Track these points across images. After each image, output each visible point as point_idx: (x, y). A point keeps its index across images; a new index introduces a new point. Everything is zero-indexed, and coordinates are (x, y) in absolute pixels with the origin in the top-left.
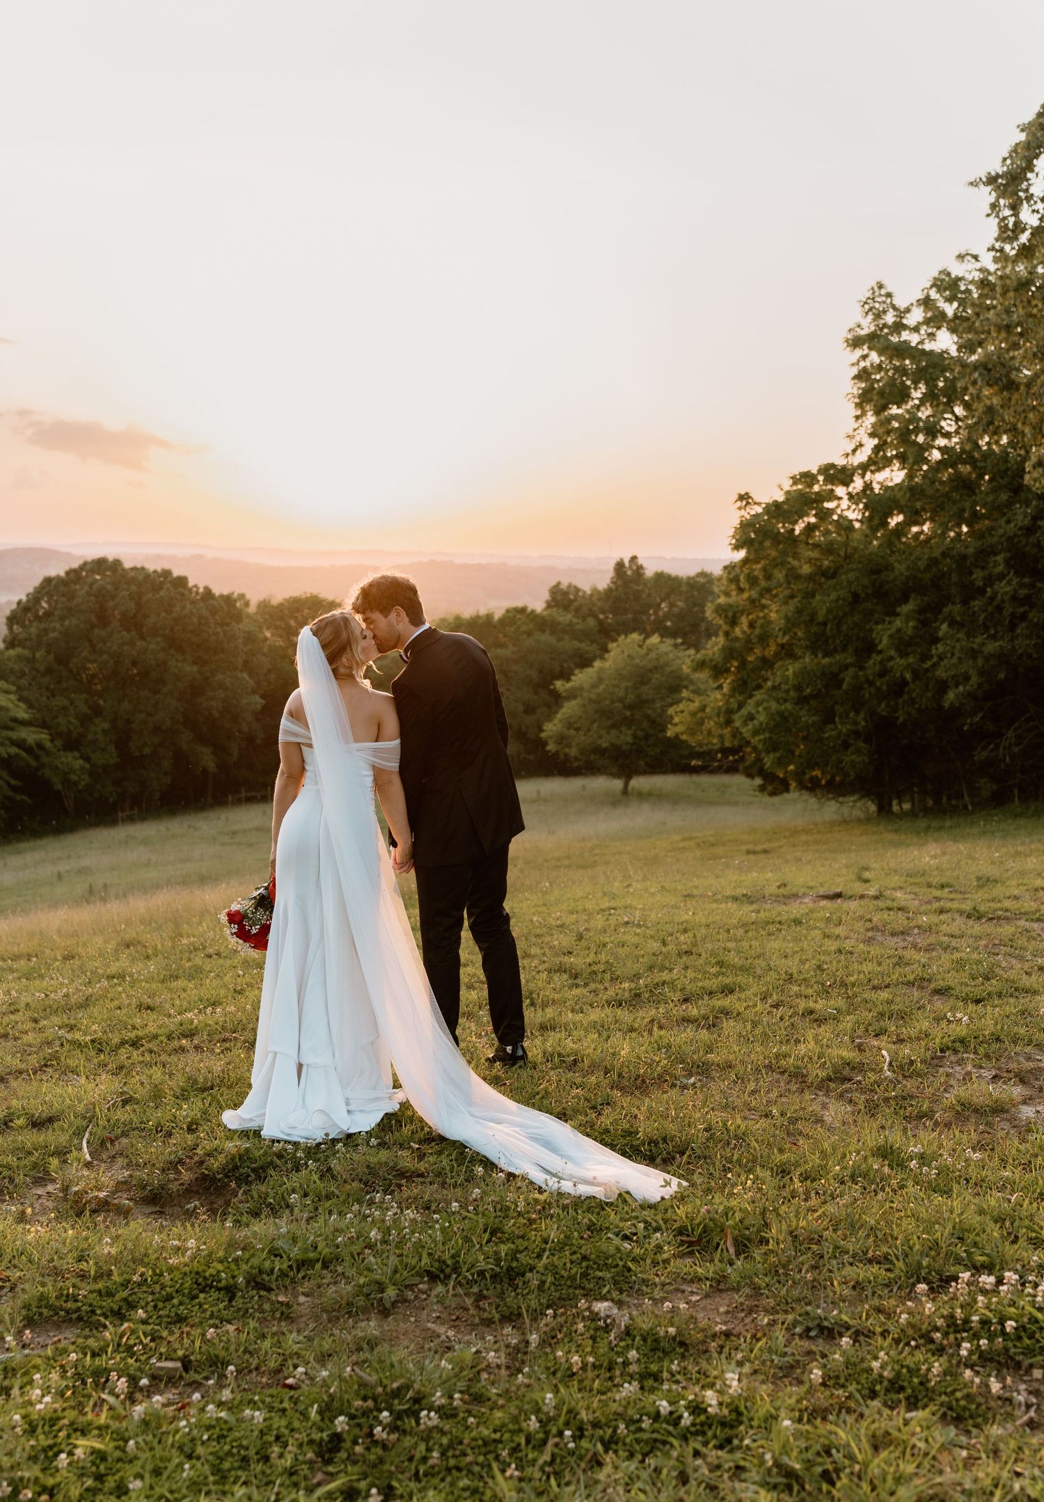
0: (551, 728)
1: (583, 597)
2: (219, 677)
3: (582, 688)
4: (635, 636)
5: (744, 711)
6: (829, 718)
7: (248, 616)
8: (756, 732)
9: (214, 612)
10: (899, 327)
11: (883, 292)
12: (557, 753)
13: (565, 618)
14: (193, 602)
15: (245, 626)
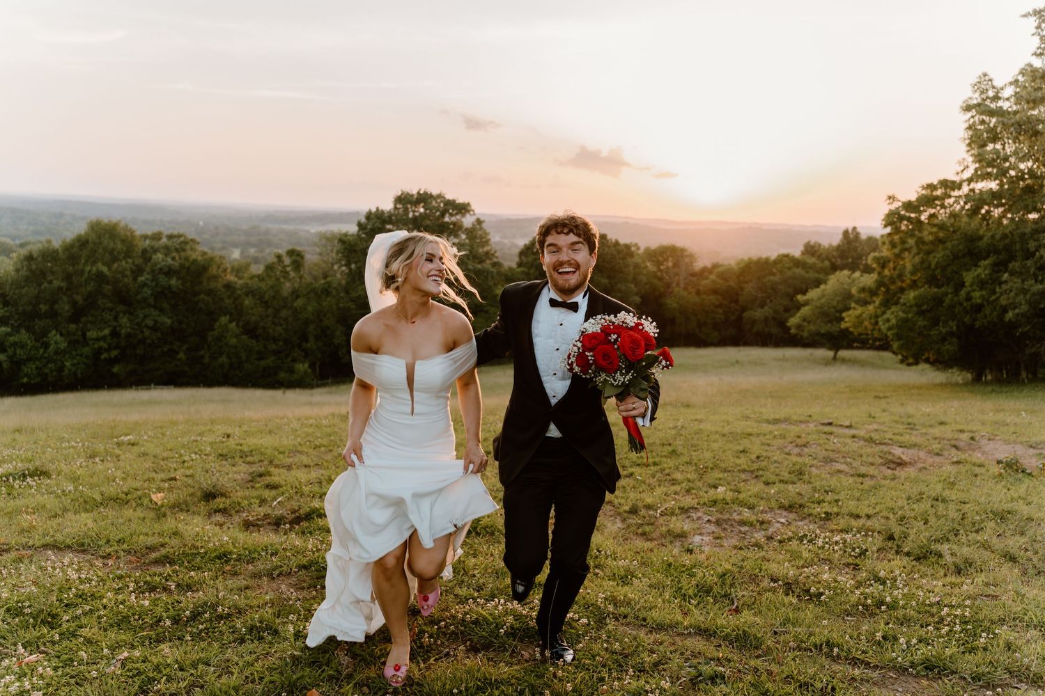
0: (793, 321)
1: (824, 249)
2: (619, 286)
3: (812, 300)
4: (846, 272)
5: (885, 317)
6: (935, 322)
7: (638, 255)
8: (890, 329)
9: (619, 252)
10: (996, 98)
11: (987, 78)
12: (796, 335)
13: (811, 260)
14: (609, 247)
15: (636, 260)
